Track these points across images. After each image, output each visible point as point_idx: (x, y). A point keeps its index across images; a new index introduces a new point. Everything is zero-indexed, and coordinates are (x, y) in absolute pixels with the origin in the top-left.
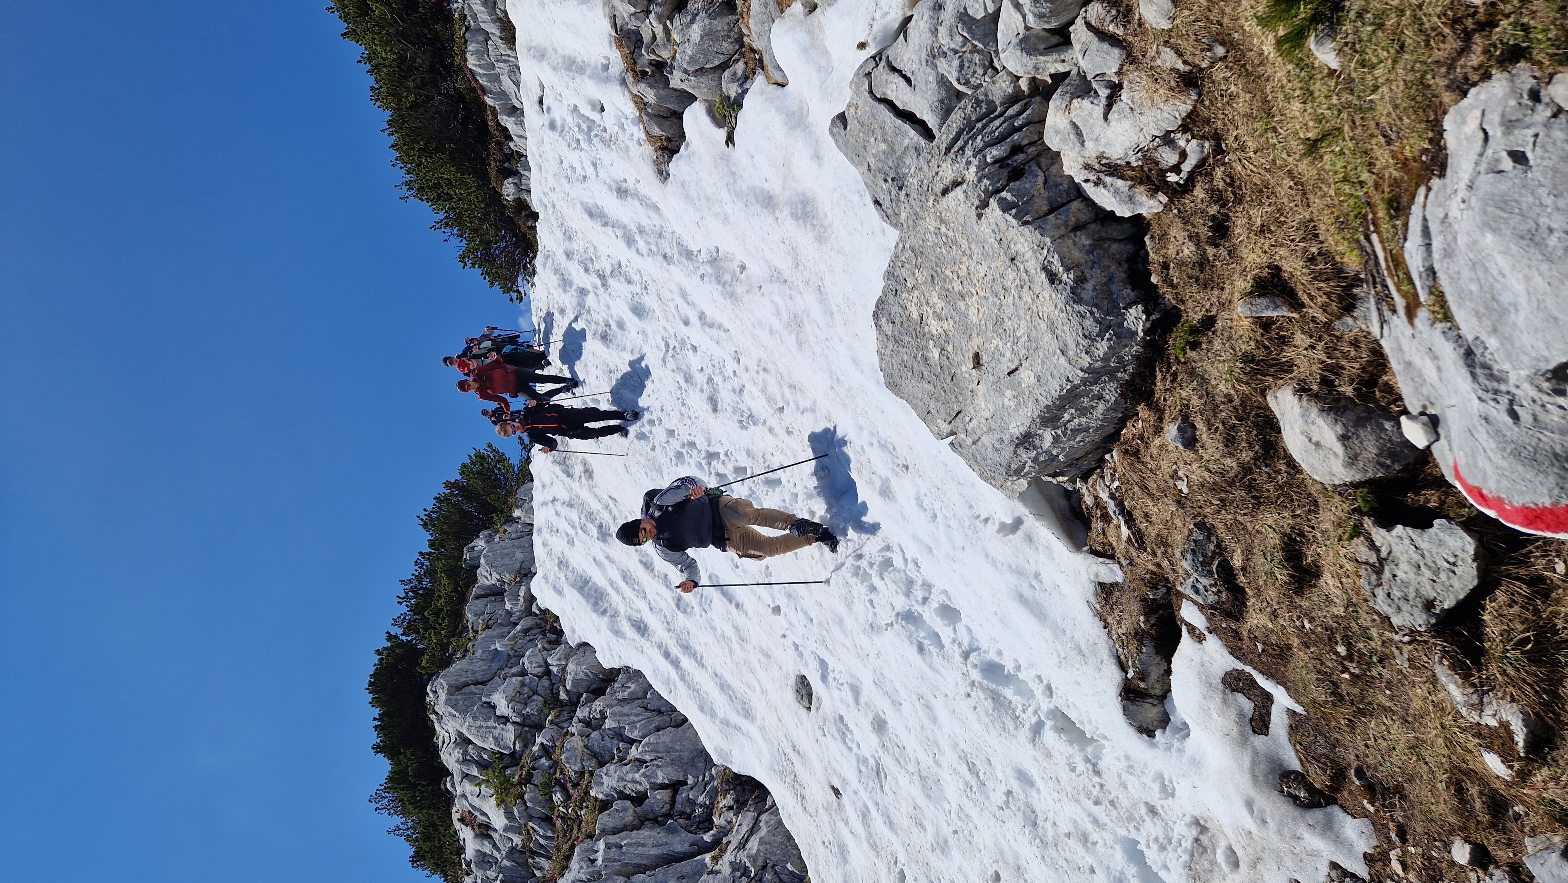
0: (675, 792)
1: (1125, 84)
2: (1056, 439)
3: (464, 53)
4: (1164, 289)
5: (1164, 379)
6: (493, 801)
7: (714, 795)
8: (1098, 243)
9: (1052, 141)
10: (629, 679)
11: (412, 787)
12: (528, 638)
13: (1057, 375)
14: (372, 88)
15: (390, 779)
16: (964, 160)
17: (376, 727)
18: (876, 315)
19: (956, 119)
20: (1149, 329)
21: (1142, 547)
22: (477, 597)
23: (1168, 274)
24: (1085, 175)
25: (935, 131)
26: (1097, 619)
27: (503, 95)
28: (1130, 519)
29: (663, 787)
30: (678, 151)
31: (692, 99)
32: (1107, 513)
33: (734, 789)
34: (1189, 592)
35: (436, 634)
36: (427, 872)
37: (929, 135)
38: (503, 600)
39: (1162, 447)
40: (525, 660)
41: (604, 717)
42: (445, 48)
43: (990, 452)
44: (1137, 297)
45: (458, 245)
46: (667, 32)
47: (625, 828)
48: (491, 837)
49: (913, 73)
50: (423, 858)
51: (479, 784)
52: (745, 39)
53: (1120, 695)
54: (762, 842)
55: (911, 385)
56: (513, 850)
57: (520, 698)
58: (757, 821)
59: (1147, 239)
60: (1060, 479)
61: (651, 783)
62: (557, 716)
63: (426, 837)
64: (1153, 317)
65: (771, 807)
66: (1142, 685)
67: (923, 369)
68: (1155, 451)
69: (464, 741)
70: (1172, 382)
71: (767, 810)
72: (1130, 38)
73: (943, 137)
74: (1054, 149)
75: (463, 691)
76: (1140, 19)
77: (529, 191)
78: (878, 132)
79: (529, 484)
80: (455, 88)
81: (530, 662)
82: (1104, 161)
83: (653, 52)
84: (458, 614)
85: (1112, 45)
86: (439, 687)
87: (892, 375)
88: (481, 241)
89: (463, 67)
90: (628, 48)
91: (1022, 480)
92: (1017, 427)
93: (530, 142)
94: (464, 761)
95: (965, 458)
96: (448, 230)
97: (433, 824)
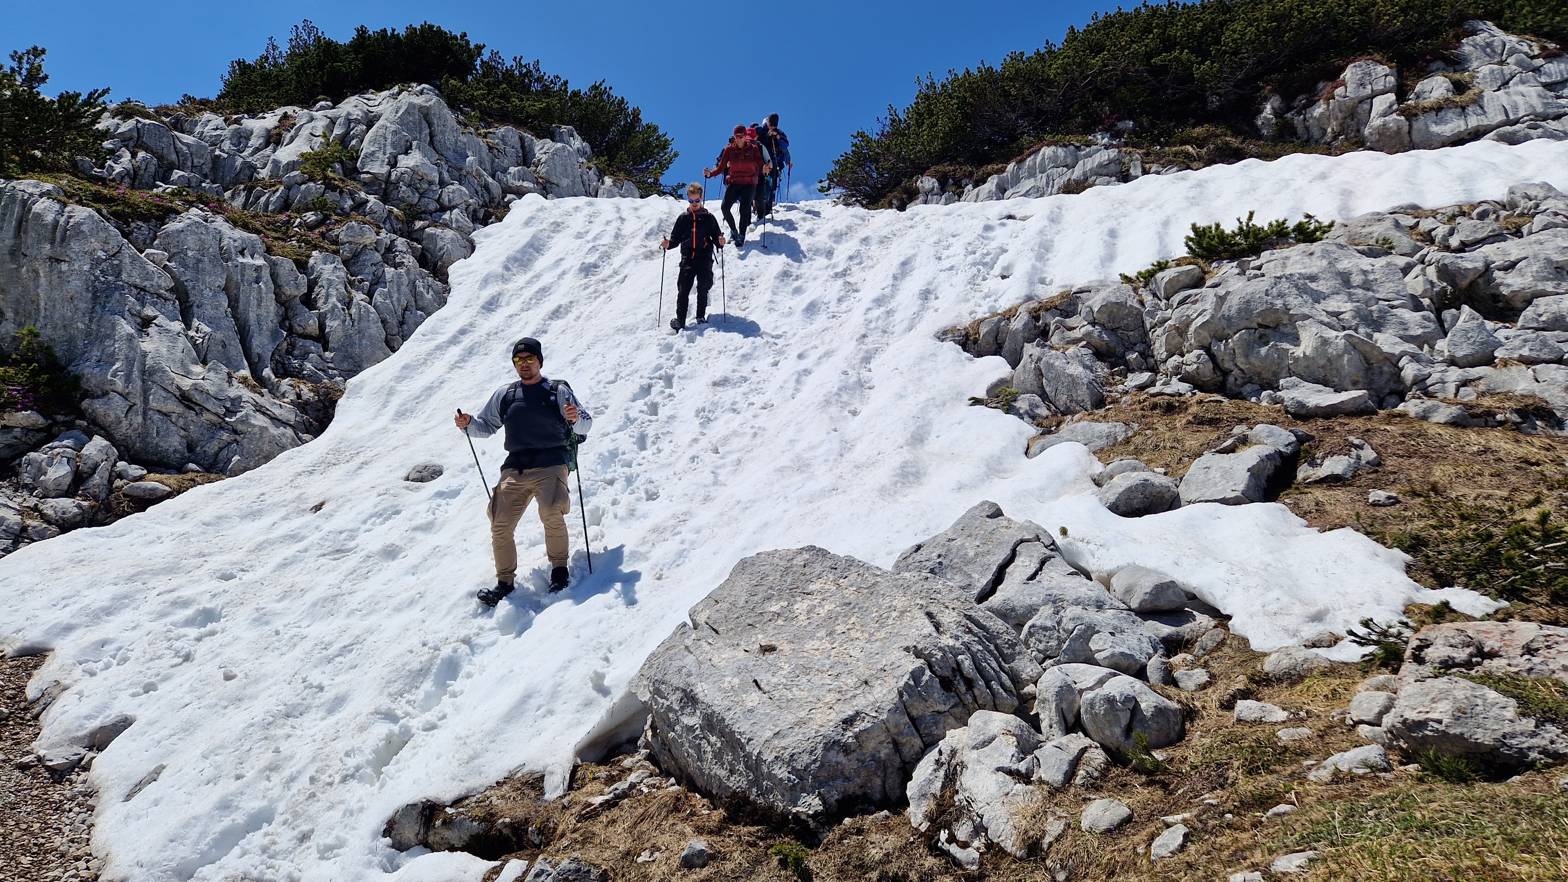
0: (315, 339)
1: (1031, 787)
2: (691, 729)
3: (1055, 144)
4: (837, 830)
5: (751, 834)
6: (306, 149)
7: (312, 378)
8: (882, 765)
9: (978, 718)
10: (436, 293)
11: (321, 65)
12: (479, 189)
13: (754, 729)
14: (1022, 53)
15: (329, 43)
16: (959, 634)
17: (385, 31)
18: (812, 548)
19: (997, 625)
20: (799, 818)
21: (582, 818)
22: (521, 139)
23: (852, 834)
24: (946, 751)
25: (986, 604)
26: (506, 775)
27: (1016, 180)
28: (609, 805)
29: (322, 326)
30: (964, 350)
31: (1014, 364)
32: (615, 782)
33: (319, 400)
34: (537, 866)
35: (483, 95)
36: (227, 77)
37: (983, 597)
38: (519, 165)
39: (683, 834)
40: (456, 186)
41: (396, 266)
42: (1060, 124)
43: (678, 663)
44: (830, 805)
45: (874, 131)
46: (1075, 341)
47: (277, 286)
48: (267, 145)
49: (1039, 582)
50: (243, 73)
51: (325, 136)
52: (1069, 417)
53: (428, 801)
54: (263, 429)
55: (743, 584)
56: (253, 169)
57: (415, 179)
58: (285, 424)
59: (885, 812)
60: (650, 733)
61: (325, 313)
62: (397, 217)
63: (266, 78)
64: (811, 821)
65: (300, 439)
66: (438, 823)
67: (760, 596)
68: (678, 828)
69: (370, 121)
70: (748, 842)
71: (297, 434)
72: (1072, 790)
73: (980, 612)
74: (971, 720)
75: (424, 122)
76: (1090, 799)
77: (926, 202)
78: (985, 548)
79: (637, 193)
80: (1023, 133)
81: (454, 192)
82: (959, 769)
83: (1057, 328)
84: (504, 118)
85: (1066, 774)
86: (428, 96)
87: (754, 565)
88: (878, 154)
89: (1042, 142)
90: (1061, 304)
91: (649, 695)
92: (704, 690)
93: (973, 204)
94: (349, 121)
95: (670, 638)
96: (888, 122)
97: (280, 85)
